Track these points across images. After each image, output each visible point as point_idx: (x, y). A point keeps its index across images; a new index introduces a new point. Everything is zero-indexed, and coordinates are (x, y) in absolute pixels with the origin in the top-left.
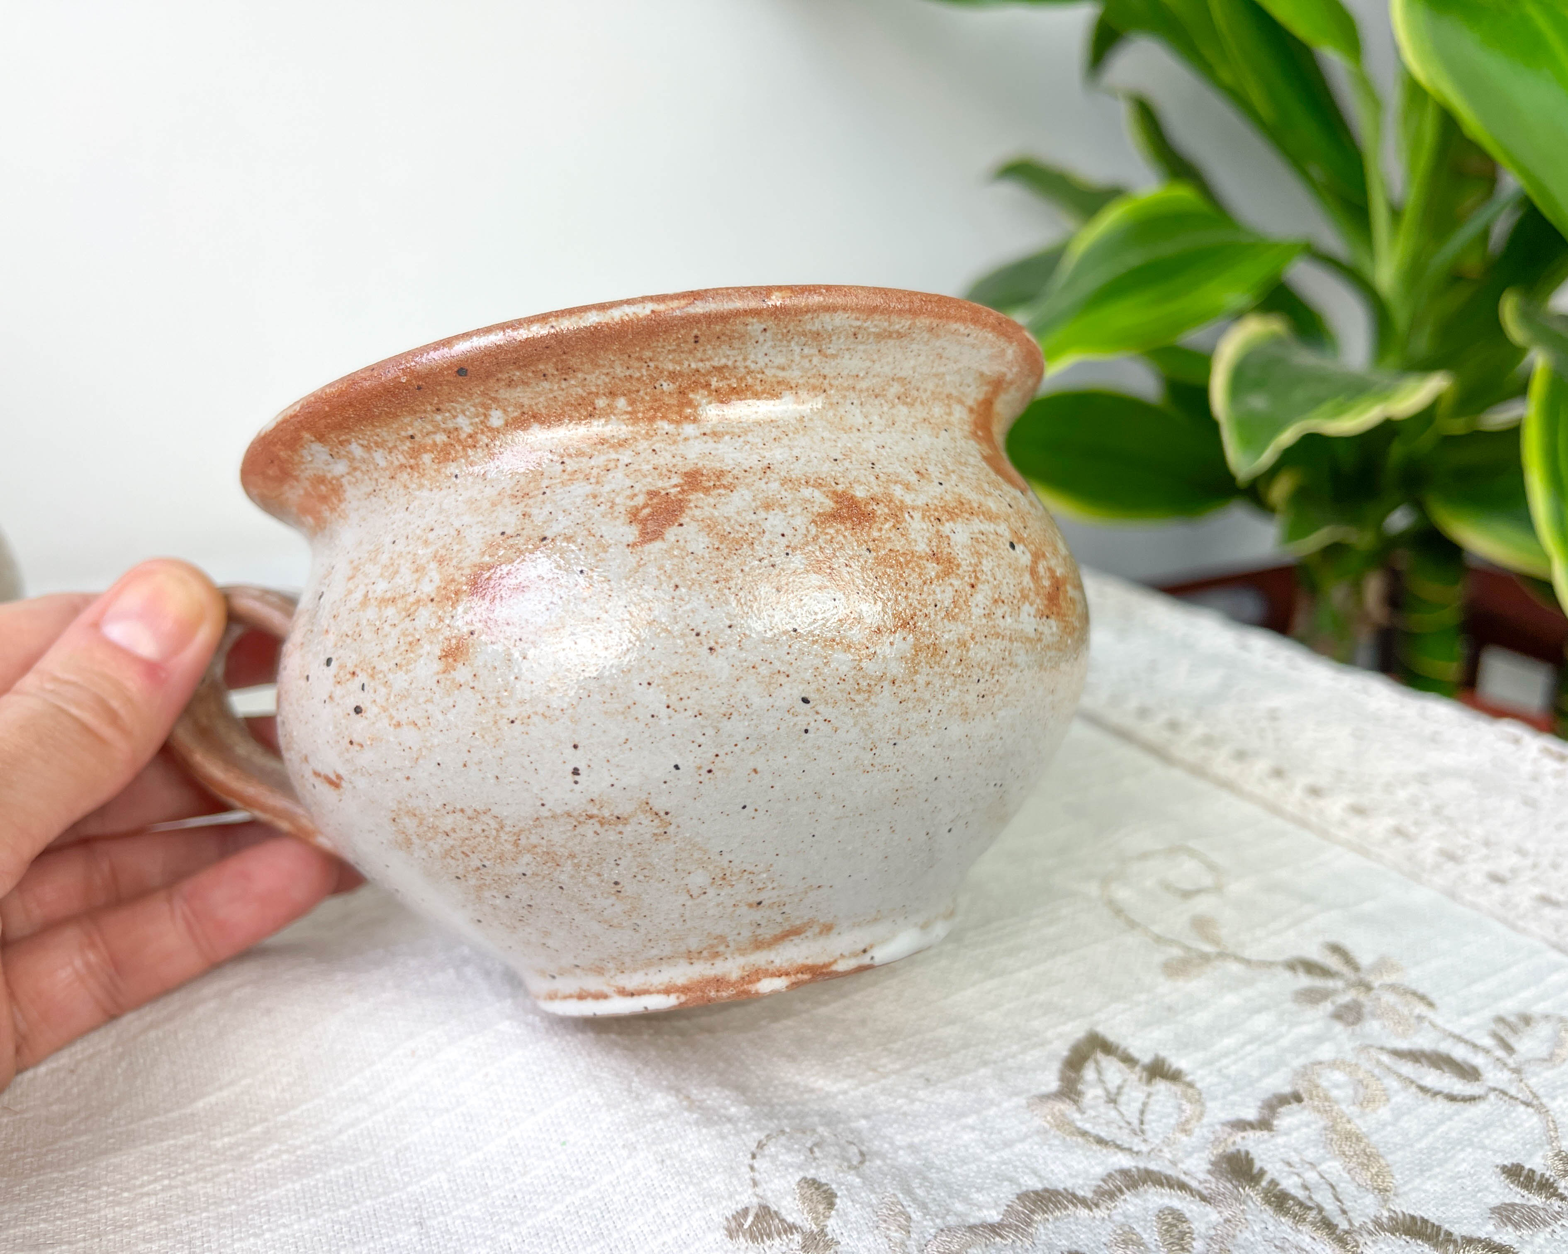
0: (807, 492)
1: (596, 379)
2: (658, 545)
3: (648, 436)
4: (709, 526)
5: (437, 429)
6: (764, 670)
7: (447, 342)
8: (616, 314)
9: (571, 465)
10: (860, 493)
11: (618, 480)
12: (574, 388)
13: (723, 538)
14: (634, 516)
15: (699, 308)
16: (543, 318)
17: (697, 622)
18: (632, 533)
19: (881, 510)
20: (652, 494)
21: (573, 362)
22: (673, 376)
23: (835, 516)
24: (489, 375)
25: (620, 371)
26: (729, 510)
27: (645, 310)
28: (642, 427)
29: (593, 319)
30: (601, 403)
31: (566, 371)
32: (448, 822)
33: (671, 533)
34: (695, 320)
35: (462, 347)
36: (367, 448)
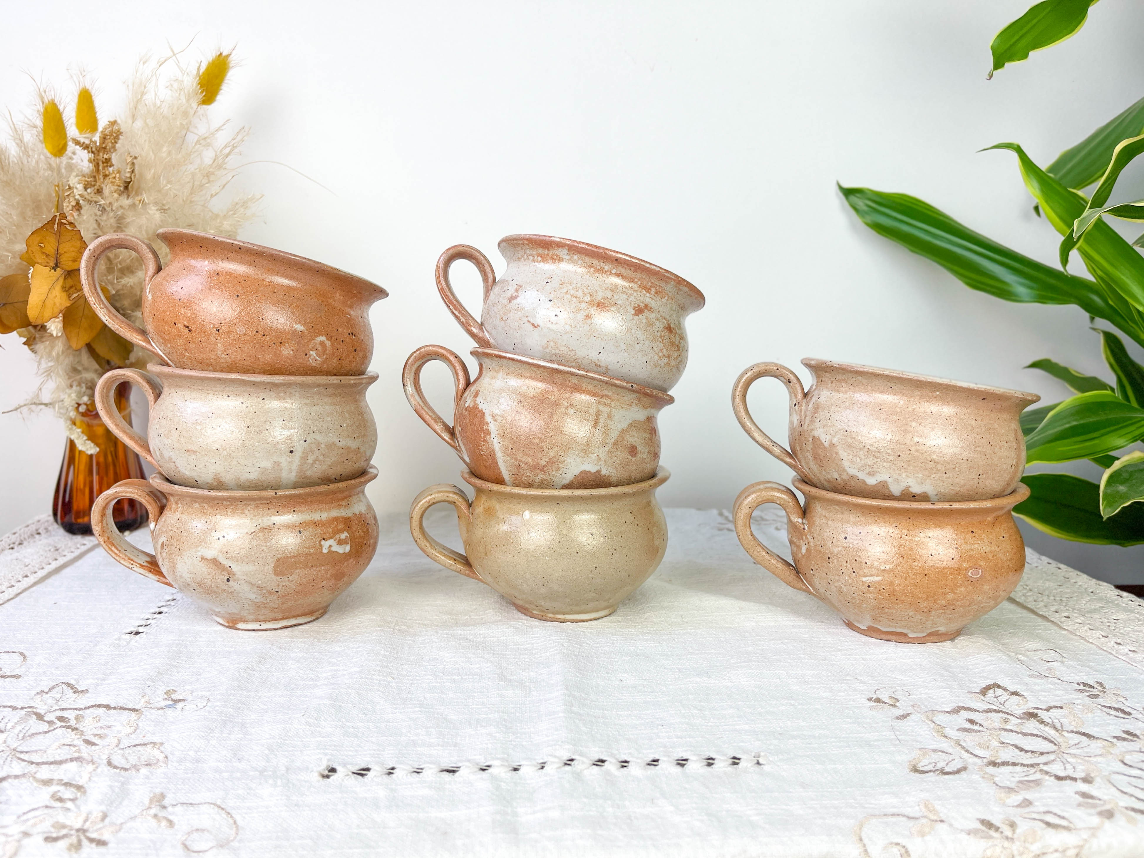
0: (664, 320)
1: (639, 275)
2: (637, 317)
3: (640, 292)
4: (647, 318)
5: (600, 266)
6: (644, 352)
7: (617, 252)
8: (653, 267)
9: (624, 290)
10: (672, 326)
11: (632, 298)
12: (633, 275)
13: (649, 322)
14: (634, 308)
15: (667, 274)
16: (639, 259)
17: (638, 336)
18: (633, 312)
19: (674, 331)
20: (639, 305)
21: (638, 270)
22: (652, 283)
23: (667, 328)
24: (621, 263)
25: (644, 277)
26: (651, 317)
27: (658, 269)
28: (640, 289)
29: (648, 265)
30: (636, 280)
31: (635, 271)
32: (563, 348)
33: (640, 316)
34: (665, 276)
35: (620, 256)
36: (579, 259)
